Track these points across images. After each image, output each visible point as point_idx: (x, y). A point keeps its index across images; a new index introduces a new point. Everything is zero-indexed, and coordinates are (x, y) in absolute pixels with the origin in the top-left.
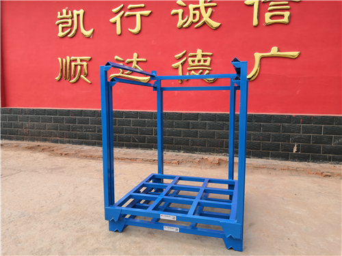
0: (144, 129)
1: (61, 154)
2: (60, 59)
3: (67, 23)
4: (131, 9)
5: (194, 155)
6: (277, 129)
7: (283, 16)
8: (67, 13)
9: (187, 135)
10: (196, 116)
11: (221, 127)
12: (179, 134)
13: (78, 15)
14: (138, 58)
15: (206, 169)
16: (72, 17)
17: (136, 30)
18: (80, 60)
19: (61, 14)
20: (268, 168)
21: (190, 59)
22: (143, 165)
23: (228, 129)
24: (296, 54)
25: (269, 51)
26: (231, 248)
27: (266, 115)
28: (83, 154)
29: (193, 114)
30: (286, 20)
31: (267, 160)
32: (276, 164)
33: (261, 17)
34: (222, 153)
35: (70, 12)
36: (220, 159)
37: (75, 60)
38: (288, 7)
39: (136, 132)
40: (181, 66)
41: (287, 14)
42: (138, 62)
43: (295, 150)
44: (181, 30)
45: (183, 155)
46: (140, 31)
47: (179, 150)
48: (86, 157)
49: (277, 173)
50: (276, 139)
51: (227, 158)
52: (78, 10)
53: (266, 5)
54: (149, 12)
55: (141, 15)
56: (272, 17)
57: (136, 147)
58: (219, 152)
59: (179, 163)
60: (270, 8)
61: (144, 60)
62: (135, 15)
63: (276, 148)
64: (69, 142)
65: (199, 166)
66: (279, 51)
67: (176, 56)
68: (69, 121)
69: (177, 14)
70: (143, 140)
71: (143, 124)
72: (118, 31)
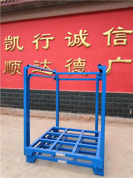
0: (50, 99)
1: (4, 114)
2: (6, 62)
3: (10, 43)
4: (44, 37)
5: (76, 114)
6: (121, 101)
7: (123, 41)
8: (10, 38)
9: (73, 103)
10: (77, 93)
11: (91, 99)
12: (68, 103)
13: (16, 39)
14: (47, 62)
15: (83, 123)
16: (13, 40)
17: (46, 47)
18: (16, 63)
19: (7, 39)
20: (117, 123)
21: (74, 63)
22: (48, 120)
23: (95, 101)
24: (130, 61)
25: (117, 59)
26: (97, 174)
27: (115, 93)
28: (16, 113)
29: (76, 92)
30: (124, 43)
31: (116, 118)
32: (121, 120)
33: (111, 41)
34: (92, 113)
35: (12, 37)
36: (90, 117)
37: (14, 63)
38: (126, 36)
39: (45, 101)
40: (69, 67)
41: (125, 40)
42: (47, 64)
43: (131, 112)
44: (70, 48)
45: (70, 114)
46: (48, 48)
47: (68, 111)
48: (18, 115)
49: (122, 125)
50: (120, 106)
51: (94, 116)
52: (16, 37)
53: (114, 36)
54: (53, 38)
55: (49, 40)
56: (117, 42)
57: (45, 109)
58: (90, 113)
59: (68, 119)
60: (116, 37)
61: (50, 63)
62: (46, 40)
63: (121, 111)
64: (9, 107)
65: (79, 121)
66: (121, 59)
67: (67, 61)
68: (10, 95)
69: (68, 39)
70: (48, 106)
71: (49, 97)
72: (37, 48)
